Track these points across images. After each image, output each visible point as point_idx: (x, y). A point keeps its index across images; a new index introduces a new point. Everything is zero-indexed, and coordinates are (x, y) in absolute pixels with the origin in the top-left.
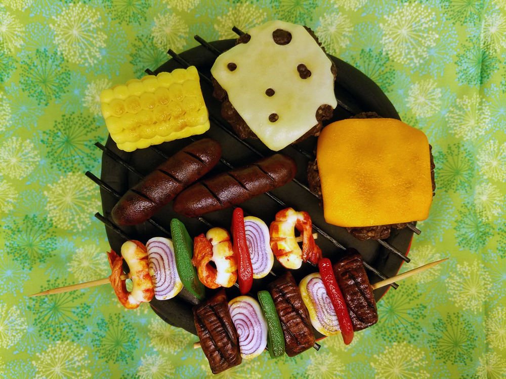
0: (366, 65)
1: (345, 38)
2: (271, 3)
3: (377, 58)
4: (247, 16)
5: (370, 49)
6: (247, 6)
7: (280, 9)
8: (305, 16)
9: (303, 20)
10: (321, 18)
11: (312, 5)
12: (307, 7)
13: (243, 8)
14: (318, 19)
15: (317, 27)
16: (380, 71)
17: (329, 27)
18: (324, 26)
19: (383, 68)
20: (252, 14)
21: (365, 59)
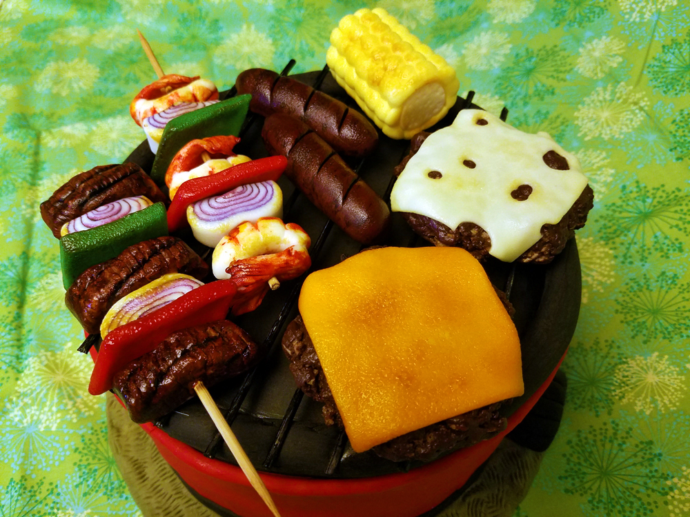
0: (631, 461)
1: (651, 403)
2: (631, 279)
3: (654, 474)
4: (594, 259)
5: (660, 455)
6: (607, 254)
7: (631, 295)
8: (645, 332)
9: (637, 331)
10: (656, 354)
11: (666, 332)
12: (659, 327)
13: (602, 250)
14: (653, 351)
15: (640, 356)
16: (636, 488)
17: (651, 372)
18: (649, 365)
19: (643, 490)
20: (601, 265)
21: (641, 454)
